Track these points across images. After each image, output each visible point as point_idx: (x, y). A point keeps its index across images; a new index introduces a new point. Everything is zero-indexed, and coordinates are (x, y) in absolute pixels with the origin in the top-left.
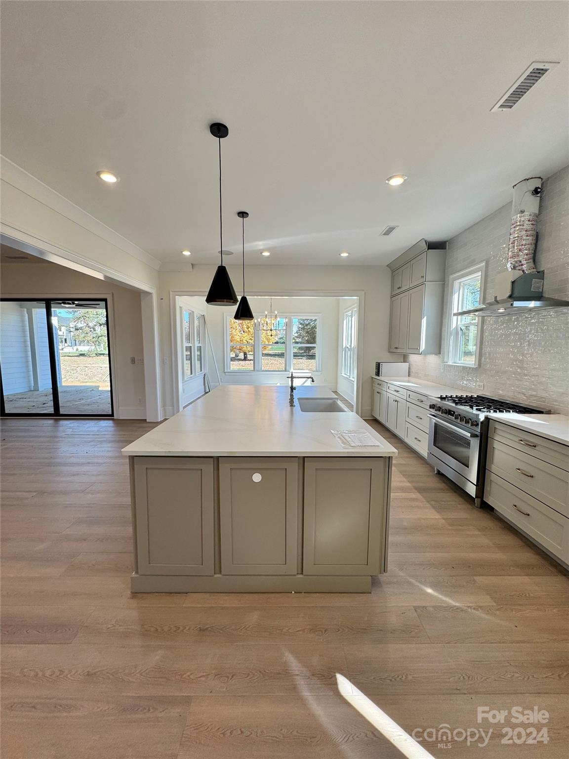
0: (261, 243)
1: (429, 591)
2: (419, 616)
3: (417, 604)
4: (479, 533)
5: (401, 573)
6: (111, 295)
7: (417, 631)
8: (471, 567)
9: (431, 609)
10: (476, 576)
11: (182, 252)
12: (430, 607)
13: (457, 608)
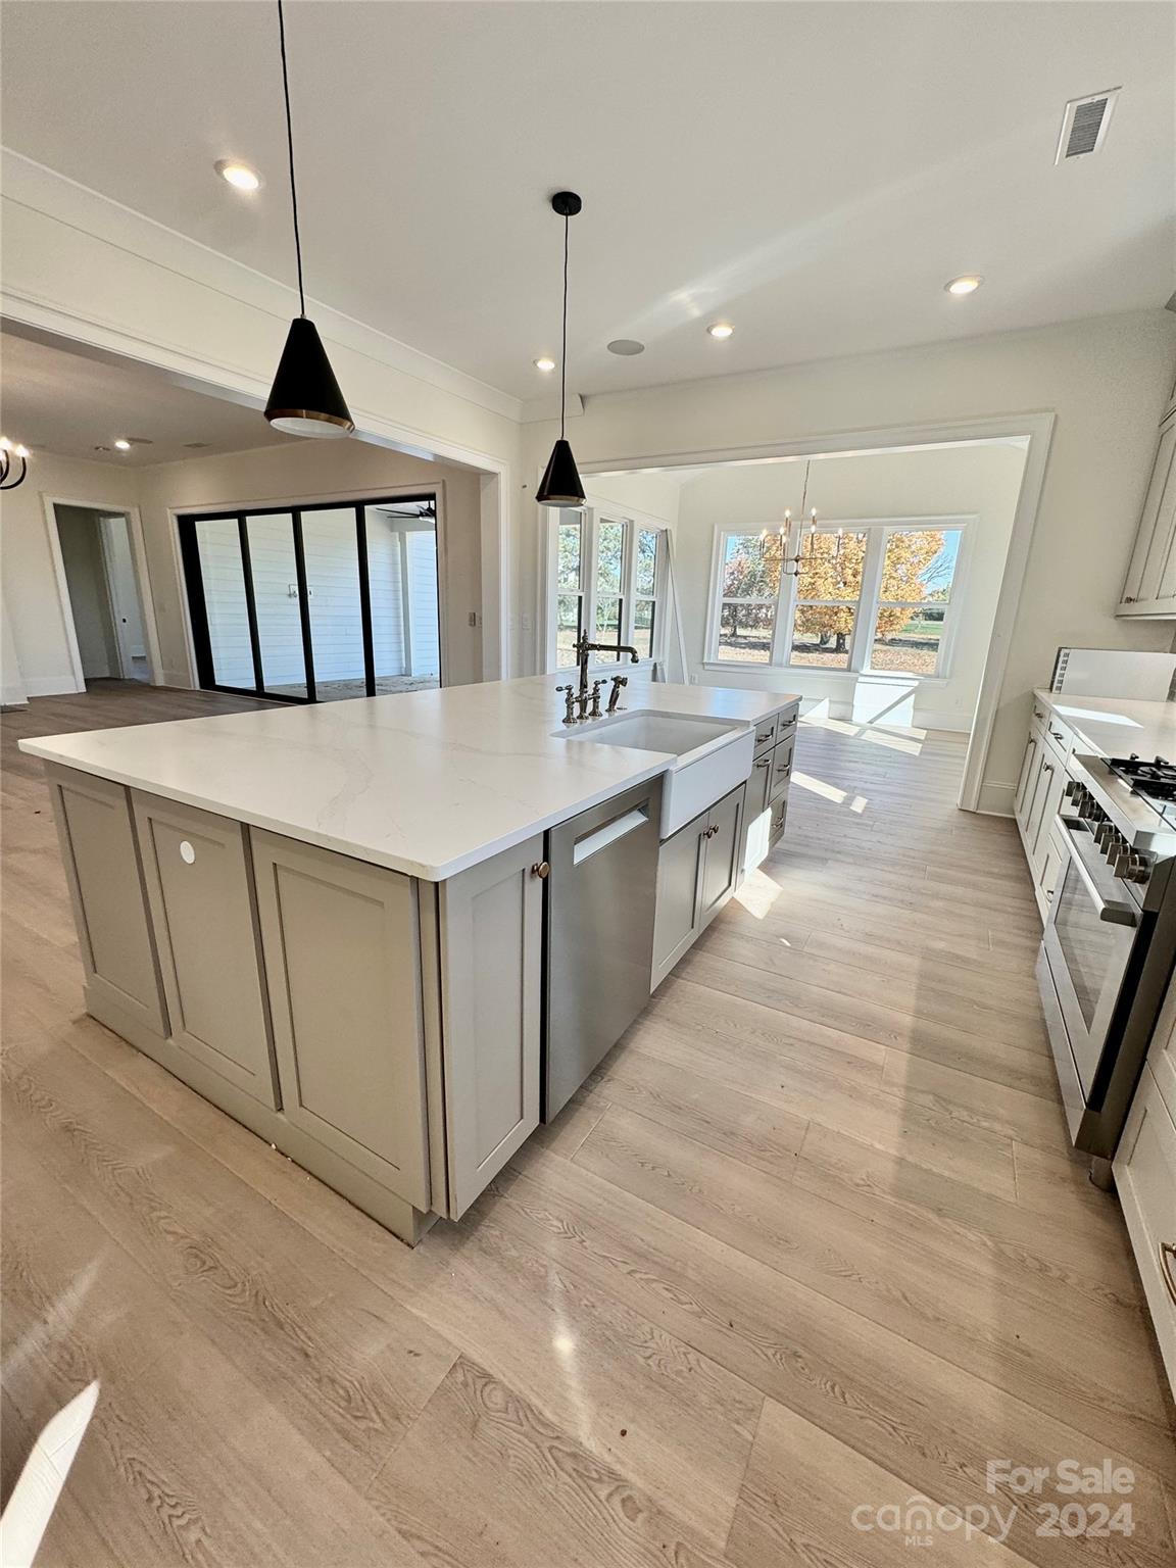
0: (682, 296)
1: (565, 1344)
2: (442, 1390)
3: (479, 1355)
4: (988, 1270)
5: (552, 1247)
6: (441, 485)
7: (379, 1425)
8: (800, 1363)
9: (498, 1398)
10: (779, 1398)
11: (535, 362)
12: (505, 1389)
13: (574, 1456)
